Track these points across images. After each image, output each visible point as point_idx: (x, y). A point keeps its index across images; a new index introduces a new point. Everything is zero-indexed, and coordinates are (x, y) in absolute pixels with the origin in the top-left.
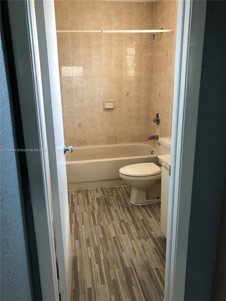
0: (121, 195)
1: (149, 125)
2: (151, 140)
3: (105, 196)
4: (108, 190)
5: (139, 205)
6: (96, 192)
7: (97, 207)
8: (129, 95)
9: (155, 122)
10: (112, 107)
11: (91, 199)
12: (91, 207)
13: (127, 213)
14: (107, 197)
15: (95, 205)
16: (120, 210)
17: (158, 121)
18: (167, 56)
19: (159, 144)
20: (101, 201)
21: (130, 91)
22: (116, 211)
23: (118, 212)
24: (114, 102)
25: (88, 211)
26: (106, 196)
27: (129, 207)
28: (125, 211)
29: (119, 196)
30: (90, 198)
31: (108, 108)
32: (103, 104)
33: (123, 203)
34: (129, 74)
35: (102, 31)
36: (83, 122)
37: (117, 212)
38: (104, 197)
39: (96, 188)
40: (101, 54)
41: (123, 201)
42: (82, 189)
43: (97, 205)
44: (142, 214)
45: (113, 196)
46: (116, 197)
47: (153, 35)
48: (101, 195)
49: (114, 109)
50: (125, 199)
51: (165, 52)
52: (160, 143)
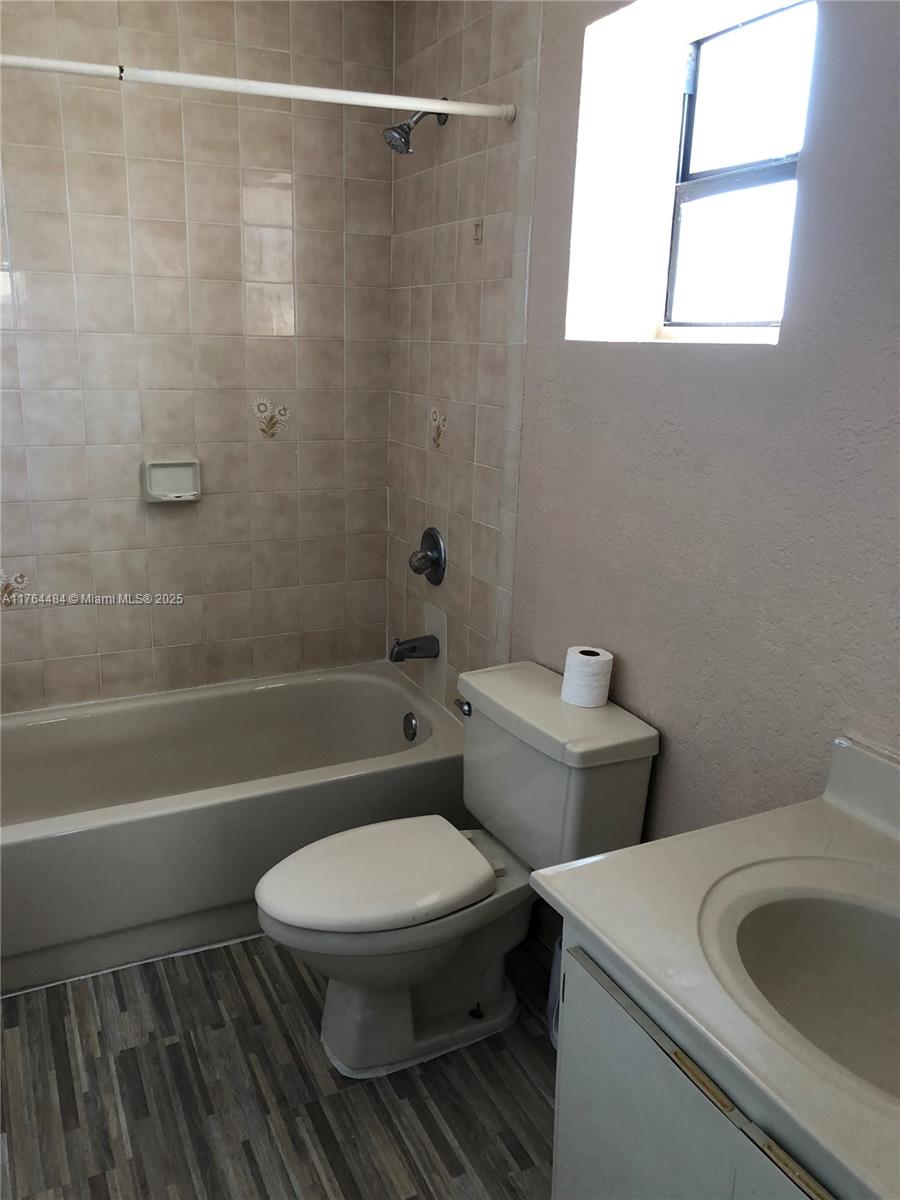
0: (262, 1006)
1: (385, 577)
2: (402, 660)
3: (170, 1031)
4: (185, 980)
5: (378, 1079)
6: (112, 1003)
7: (126, 1138)
8: (278, 429)
9: (421, 574)
10: (188, 495)
11: (82, 1066)
12: (84, 1136)
13: (315, 1157)
14: (187, 1036)
15: (112, 1112)
16: (271, 1139)
17: (433, 567)
18: (478, 241)
19: (466, 708)
20: (146, 1070)
21: (284, 409)
22: (246, 1145)
23: (261, 1153)
24: (200, 469)
25: (67, 1179)
26: (179, 1029)
27: (321, 1099)
28: (303, 1142)
29: (257, 1020)
30: (79, 1058)
31: (164, 499)
32: (136, 480)
33: (281, 1076)
34: (275, 326)
35: (122, 71)
36: (22, 576)
37: (252, 1161)
38: (167, 1042)
39: (113, 973)
40: (117, 210)
41: (283, 1057)
42: (25, 988)
43: (122, 1116)
44: (406, 1152)
45: (219, 1025)
46: (239, 1023)
47: (400, 127)
48: (150, 1023)
49: (198, 505)
50: (290, 1042)
51: (468, 223)
52: (468, 704)
